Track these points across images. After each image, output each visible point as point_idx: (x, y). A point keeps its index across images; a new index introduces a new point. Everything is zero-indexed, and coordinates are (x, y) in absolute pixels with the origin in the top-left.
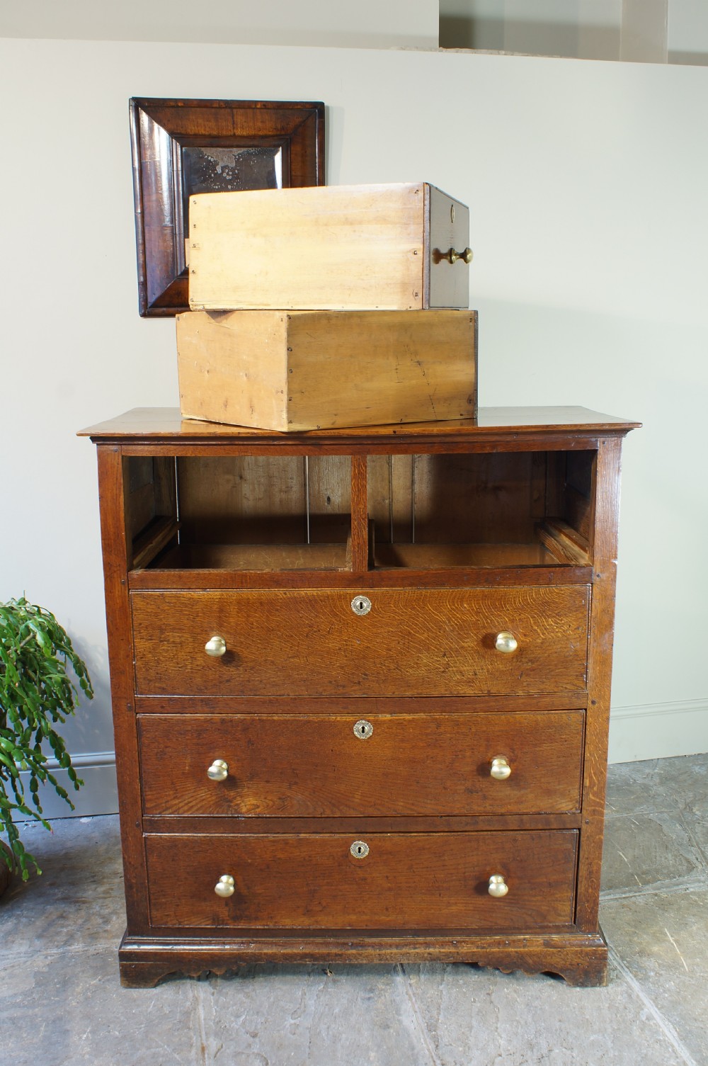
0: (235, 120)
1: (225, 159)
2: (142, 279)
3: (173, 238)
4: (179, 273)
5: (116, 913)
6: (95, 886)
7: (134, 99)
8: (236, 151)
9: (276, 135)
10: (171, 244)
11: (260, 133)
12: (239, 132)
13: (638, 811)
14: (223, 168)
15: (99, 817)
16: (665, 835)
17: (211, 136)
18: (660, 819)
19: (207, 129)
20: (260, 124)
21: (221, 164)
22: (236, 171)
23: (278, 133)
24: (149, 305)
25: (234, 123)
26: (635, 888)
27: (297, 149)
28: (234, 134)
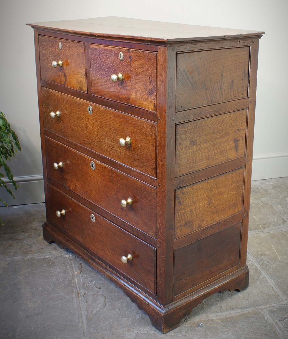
13: (262, 199)
15: (21, 205)
16: (274, 209)
18: (272, 203)
26: (260, 230)
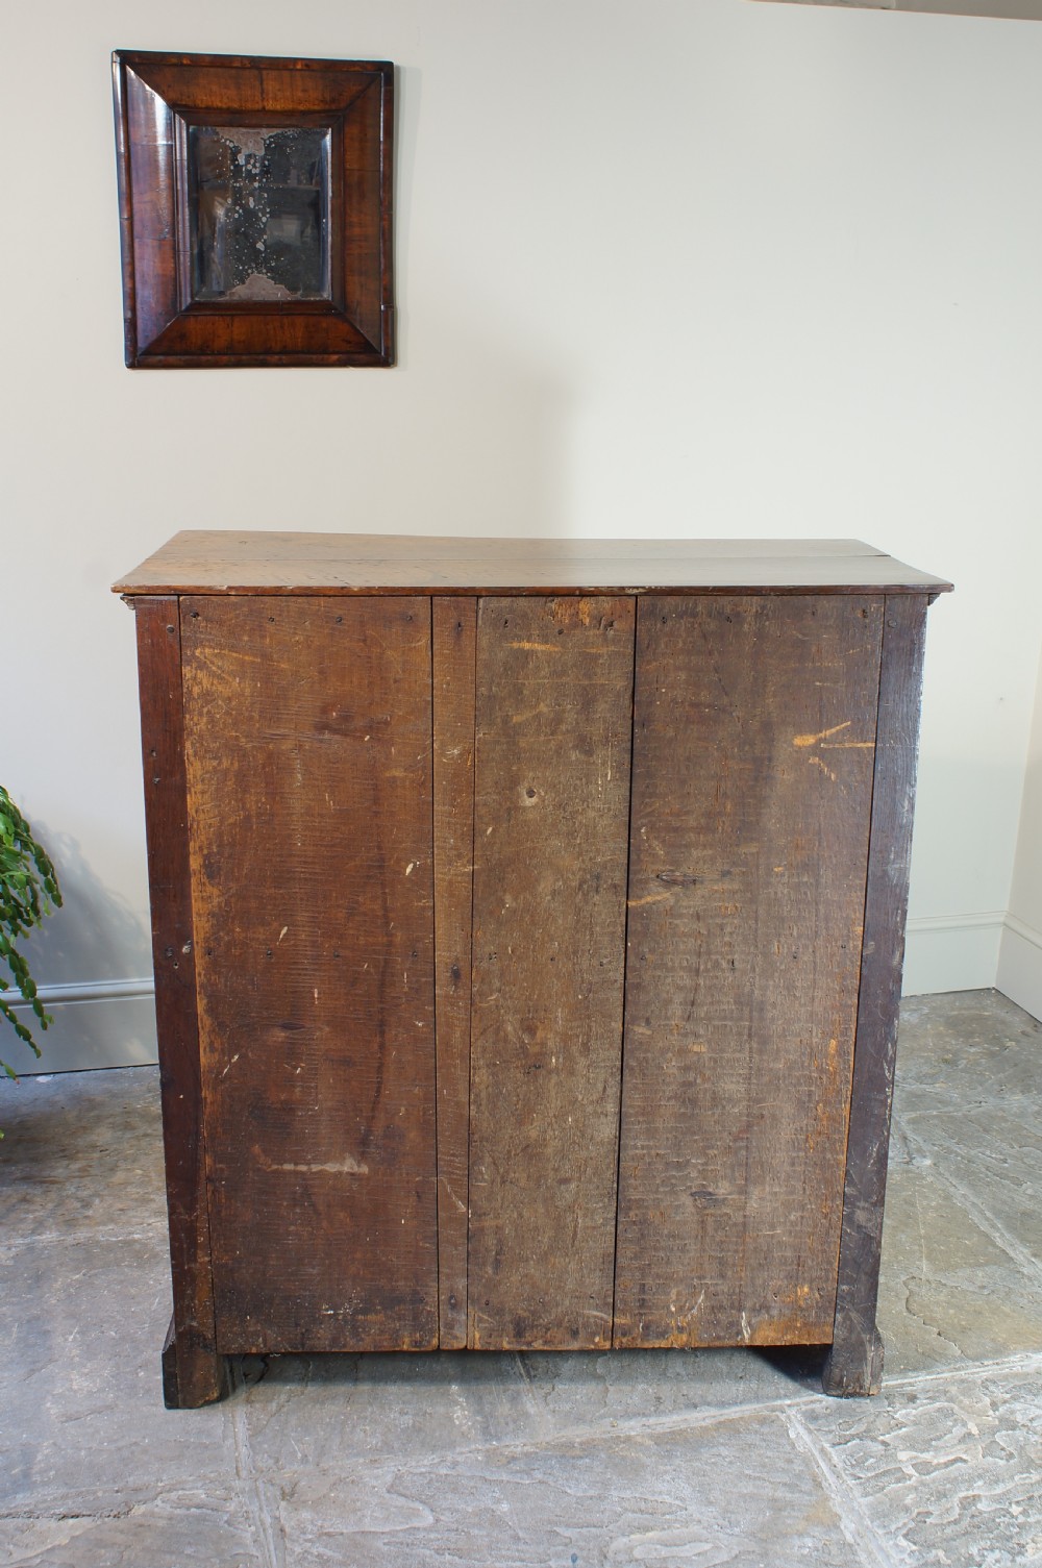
0: (265, 86)
1: (251, 145)
2: (129, 315)
3: (174, 258)
4: (183, 308)
5: (99, 1196)
6: (67, 1162)
7: (119, 53)
8: (266, 133)
9: (324, 111)
10: (172, 265)
11: (301, 108)
12: (270, 105)
14: (249, 157)
17: (230, 111)
19: (225, 100)
20: (300, 94)
21: (245, 151)
22: (266, 163)
23: (327, 107)
24: (139, 353)
25: (262, 92)
27: (353, 131)
28: (264, 108)
